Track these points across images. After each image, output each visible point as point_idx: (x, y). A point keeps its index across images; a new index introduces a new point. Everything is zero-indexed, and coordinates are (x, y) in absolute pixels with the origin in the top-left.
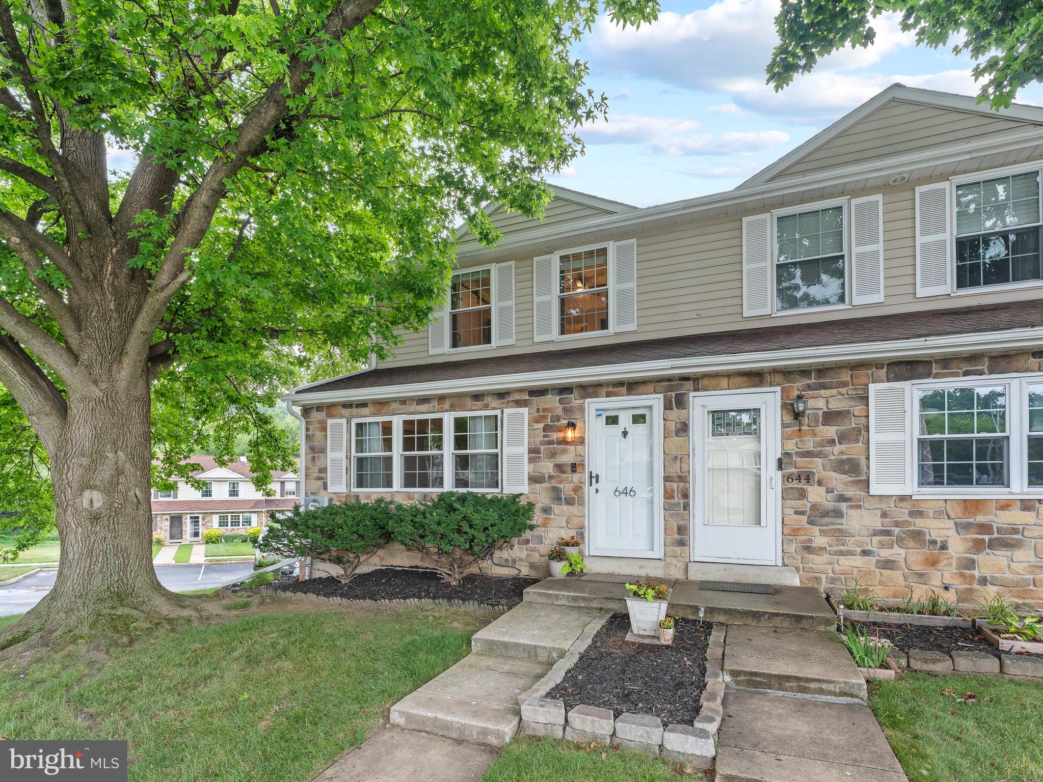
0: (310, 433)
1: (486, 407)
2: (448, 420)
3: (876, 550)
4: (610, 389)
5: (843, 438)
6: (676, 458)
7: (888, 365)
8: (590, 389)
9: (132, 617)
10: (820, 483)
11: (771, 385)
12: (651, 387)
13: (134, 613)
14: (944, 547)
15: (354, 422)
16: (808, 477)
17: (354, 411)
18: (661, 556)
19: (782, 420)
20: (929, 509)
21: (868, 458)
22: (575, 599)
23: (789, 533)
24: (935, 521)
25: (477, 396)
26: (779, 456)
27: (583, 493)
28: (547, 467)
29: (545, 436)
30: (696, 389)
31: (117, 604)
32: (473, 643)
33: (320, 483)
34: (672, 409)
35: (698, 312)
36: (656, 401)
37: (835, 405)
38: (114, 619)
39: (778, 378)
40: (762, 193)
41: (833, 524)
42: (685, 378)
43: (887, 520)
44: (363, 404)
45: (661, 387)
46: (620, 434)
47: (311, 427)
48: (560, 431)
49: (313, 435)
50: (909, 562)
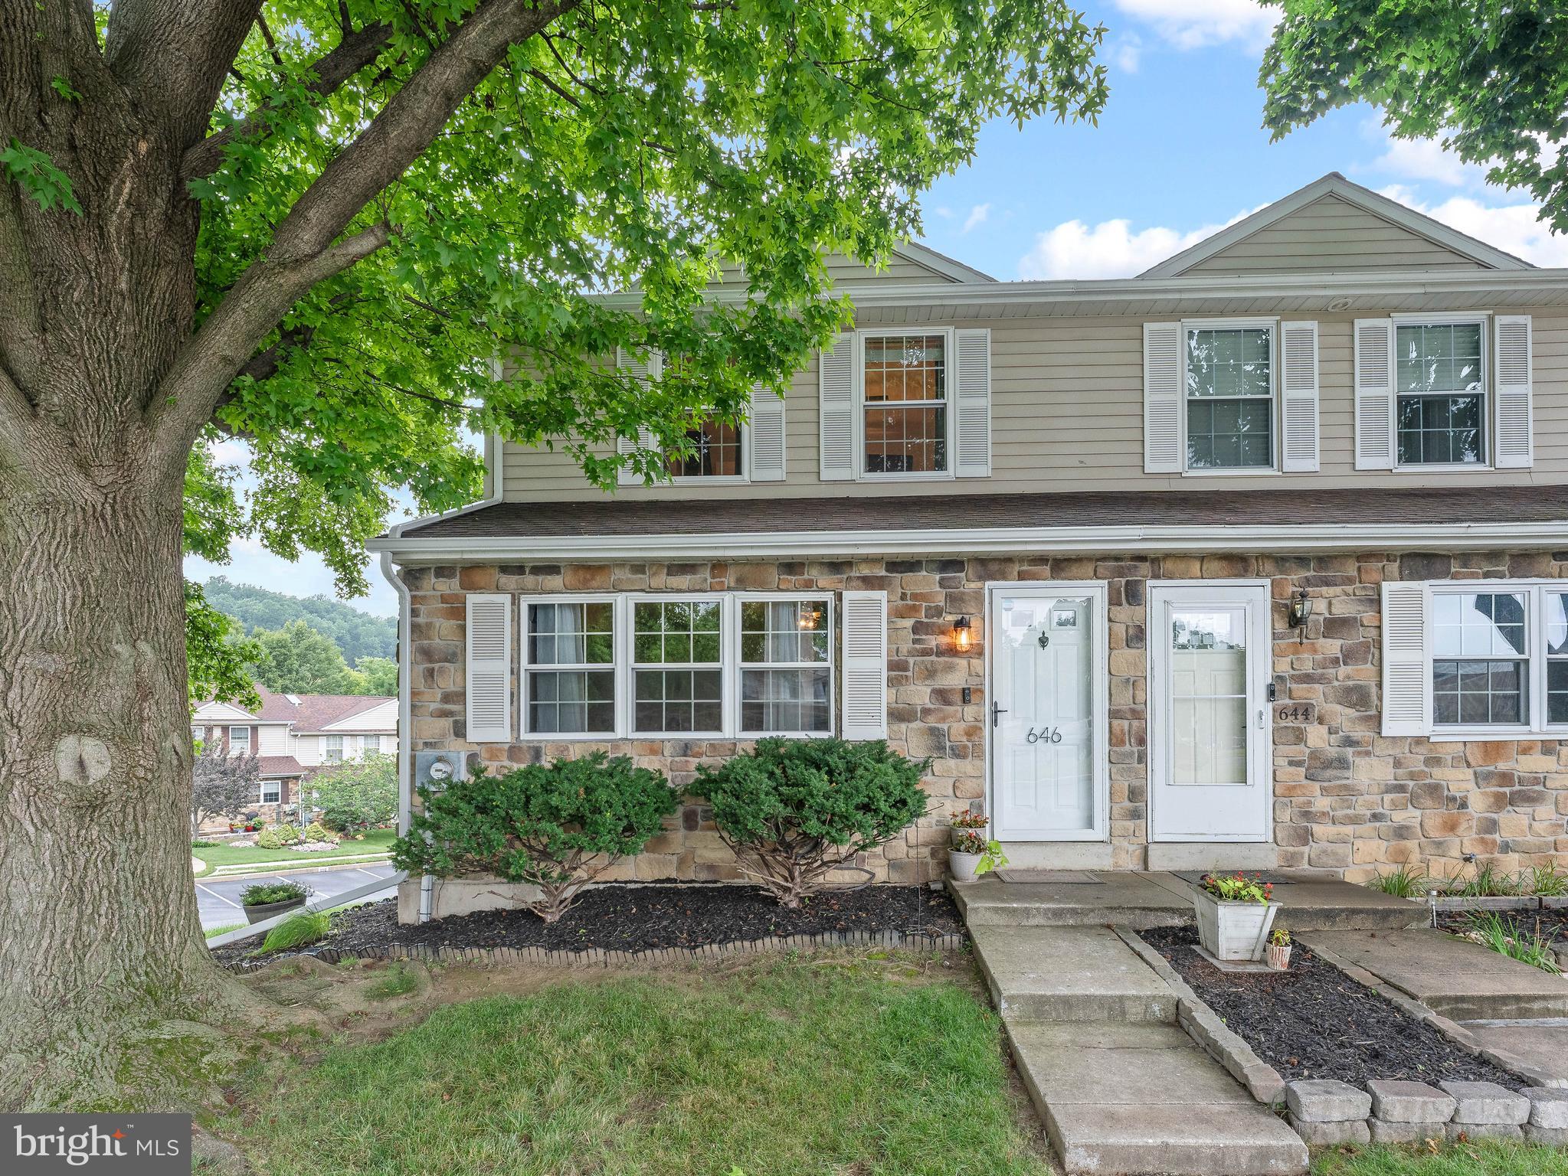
0: (421, 620)
1: (808, 586)
2: (731, 605)
3: (1388, 812)
4: (1025, 568)
5: (1348, 656)
6: (1128, 680)
7: (1402, 556)
8: (993, 566)
9: (197, 1040)
10: (1321, 721)
11: (1258, 575)
12: (1089, 568)
13: (199, 1030)
14: (1464, 805)
15: (526, 601)
16: (1305, 711)
17: (529, 580)
18: (1105, 836)
19: (1273, 628)
20: (1446, 754)
21: (1380, 686)
22: (1058, 914)
23: (1282, 793)
24: (1453, 770)
25: (791, 566)
26: (1270, 681)
27: (982, 737)
28: (920, 694)
29: (915, 642)
30: (1156, 576)
31: (155, 1014)
32: (1004, 1005)
33: (447, 723)
34: (1120, 605)
35: (1082, 458)
36: (1097, 590)
37: (1341, 609)
38: (160, 1053)
39: (1269, 566)
40: (1180, 291)
41: (1339, 778)
42: (1140, 558)
43: (1400, 771)
44: (550, 568)
45: (1106, 568)
46: (1037, 641)
47: (422, 608)
48: (943, 633)
49: (429, 625)
50: (1426, 827)
